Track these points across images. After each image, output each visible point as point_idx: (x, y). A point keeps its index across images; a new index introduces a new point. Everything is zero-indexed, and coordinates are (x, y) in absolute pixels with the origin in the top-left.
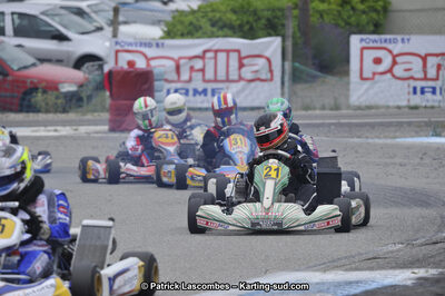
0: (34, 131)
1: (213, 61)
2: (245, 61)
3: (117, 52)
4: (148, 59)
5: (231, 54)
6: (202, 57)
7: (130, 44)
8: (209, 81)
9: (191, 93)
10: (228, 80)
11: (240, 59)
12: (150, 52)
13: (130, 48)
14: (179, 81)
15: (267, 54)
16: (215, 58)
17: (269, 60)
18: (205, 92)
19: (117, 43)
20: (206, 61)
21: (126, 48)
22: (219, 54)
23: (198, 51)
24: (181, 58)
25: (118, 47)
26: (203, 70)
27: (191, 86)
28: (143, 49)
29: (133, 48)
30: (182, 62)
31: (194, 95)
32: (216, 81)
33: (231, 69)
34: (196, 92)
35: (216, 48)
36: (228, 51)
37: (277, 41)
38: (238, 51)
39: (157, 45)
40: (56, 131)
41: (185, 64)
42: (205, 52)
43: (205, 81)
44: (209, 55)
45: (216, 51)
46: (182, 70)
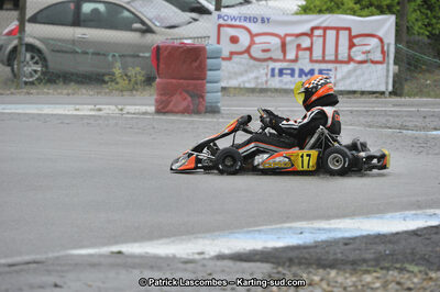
0: (76, 110)
1: (321, 39)
2: (356, 41)
3: (220, 26)
4: (252, 36)
5: (341, 32)
6: (310, 34)
7: (234, 18)
8: (317, 61)
9: (297, 73)
10: (336, 61)
11: (351, 38)
12: (255, 28)
13: (233, 23)
14: (284, 60)
15: (380, 34)
16: (324, 36)
17: (381, 40)
18: (312, 72)
19: (219, 17)
20: (314, 38)
21: (229, 22)
22: (328, 32)
23: (306, 28)
24: (287, 35)
25: (221, 21)
26: (310, 49)
27: (297, 67)
28: (247, 24)
29: (237, 23)
30: (288, 39)
31: (300, 76)
32: (324, 61)
33: (340, 49)
34: (302, 72)
35: (324, 25)
36: (338, 29)
37: (390, 20)
38: (349, 29)
39: (263, 21)
40: (100, 110)
41: (291, 42)
42: (313, 29)
43: (312, 61)
44: (317, 32)
45: (325, 29)
46: (288, 47)
